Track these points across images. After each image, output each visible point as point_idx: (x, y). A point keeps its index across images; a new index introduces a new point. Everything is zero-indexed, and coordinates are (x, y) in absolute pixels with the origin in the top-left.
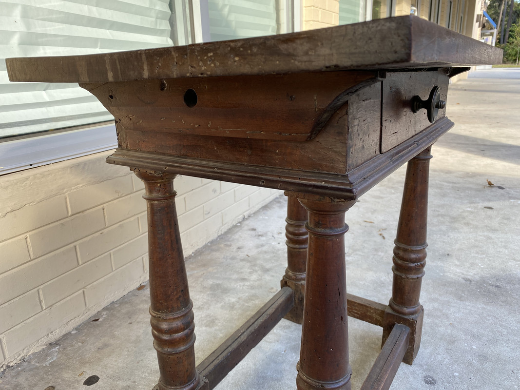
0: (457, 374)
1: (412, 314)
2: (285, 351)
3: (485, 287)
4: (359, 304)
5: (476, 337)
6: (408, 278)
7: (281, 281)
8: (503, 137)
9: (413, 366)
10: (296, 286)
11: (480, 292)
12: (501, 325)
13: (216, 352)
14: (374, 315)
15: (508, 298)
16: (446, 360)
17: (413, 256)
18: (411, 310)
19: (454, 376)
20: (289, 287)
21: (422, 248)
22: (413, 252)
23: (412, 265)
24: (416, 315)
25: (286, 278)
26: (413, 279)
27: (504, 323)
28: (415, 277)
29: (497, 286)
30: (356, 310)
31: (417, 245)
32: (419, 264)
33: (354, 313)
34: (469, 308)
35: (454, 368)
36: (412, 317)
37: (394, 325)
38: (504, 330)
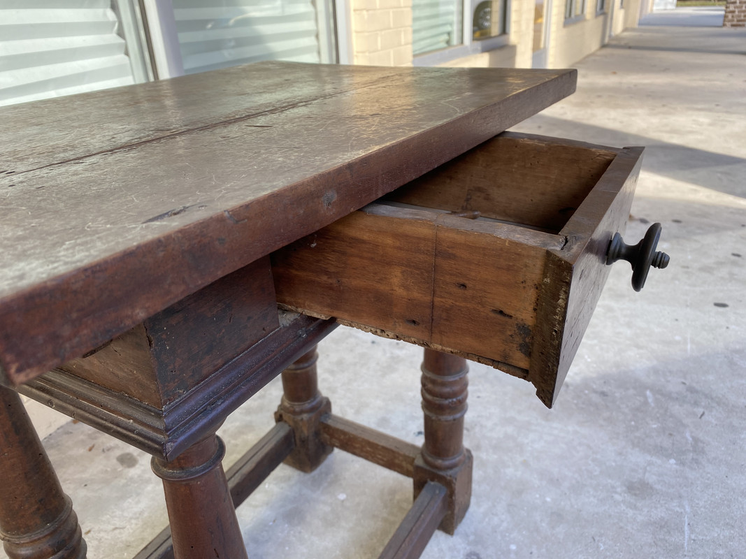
0: (513, 547)
1: (450, 468)
2: (274, 521)
3: (586, 395)
4: (384, 448)
5: (554, 482)
6: (440, 420)
7: (276, 413)
8: (667, 132)
9: (454, 537)
10: (296, 422)
11: (576, 405)
12: (594, 460)
13: (149, 547)
14: (404, 464)
15: (614, 414)
16: (505, 524)
17: (447, 390)
18: (447, 463)
19: (509, 551)
20: (286, 422)
21: (457, 378)
22: (444, 384)
23: (446, 402)
24: (456, 469)
25: (282, 409)
26: (447, 421)
27: (599, 456)
28: (450, 418)
29: (604, 394)
30: (380, 455)
31: (450, 374)
32: (454, 400)
33: (378, 458)
34: (556, 432)
35: (512, 536)
36: (450, 472)
37: (425, 482)
38: (596, 468)
